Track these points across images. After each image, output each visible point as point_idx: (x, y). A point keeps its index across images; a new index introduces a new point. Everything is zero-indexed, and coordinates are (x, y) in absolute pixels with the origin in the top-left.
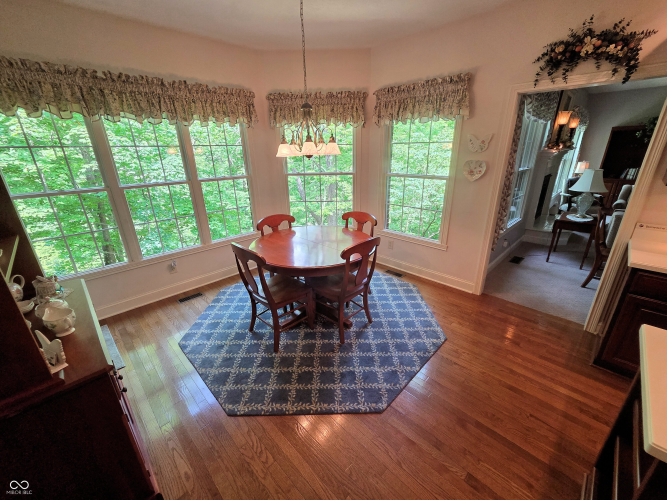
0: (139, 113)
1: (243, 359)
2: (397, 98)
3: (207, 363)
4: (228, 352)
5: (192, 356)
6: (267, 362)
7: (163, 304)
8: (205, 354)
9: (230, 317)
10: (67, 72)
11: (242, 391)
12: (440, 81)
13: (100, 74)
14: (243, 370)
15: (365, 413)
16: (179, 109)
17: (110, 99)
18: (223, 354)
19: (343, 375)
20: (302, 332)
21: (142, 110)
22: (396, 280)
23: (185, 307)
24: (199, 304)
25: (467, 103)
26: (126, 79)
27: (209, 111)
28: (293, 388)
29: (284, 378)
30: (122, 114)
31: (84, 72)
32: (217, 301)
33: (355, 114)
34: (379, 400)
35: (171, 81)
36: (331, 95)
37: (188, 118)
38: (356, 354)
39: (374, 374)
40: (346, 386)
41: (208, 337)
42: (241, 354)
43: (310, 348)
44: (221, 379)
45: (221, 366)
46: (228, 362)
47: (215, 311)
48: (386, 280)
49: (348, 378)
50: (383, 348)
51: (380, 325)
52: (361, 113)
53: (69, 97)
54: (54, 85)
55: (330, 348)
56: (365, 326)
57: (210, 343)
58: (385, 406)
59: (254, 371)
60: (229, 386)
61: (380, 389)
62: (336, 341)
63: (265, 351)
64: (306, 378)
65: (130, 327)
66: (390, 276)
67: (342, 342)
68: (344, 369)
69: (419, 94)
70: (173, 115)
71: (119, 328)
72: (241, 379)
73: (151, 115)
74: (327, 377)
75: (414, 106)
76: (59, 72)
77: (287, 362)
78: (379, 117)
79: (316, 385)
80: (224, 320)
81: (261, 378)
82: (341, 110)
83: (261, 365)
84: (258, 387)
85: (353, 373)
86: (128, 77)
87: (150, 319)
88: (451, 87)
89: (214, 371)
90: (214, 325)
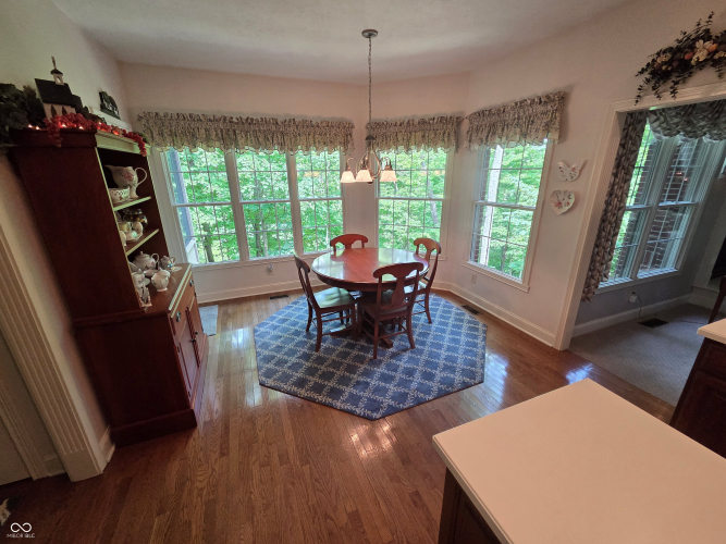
0: (257, 146)
1: (291, 350)
2: (487, 121)
3: (265, 346)
4: (282, 342)
5: (257, 338)
6: (306, 357)
7: (258, 298)
8: (266, 339)
9: (297, 317)
10: (215, 120)
11: (277, 371)
12: (529, 102)
13: (234, 120)
14: (286, 357)
15: (359, 416)
16: (288, 142)
17: (239, 137)
18: (279, 342)
19: (358, 383)
20: (345, 341)
21: (260, 144)
22: (467, 316)
23: (271, 304)
24: (282, 302)
25: (557, 126)
26: (250, 121)
27: (311, 141)
28: (313, 380)
29: (311, 371)
30: (246, 147)
31: (225, 118)
32: (295, 303)
33: (446, 139)
34: (377, 410)
35: (282, 120)
36: (423, 122)
37: (293, 149)
38: (382, 369)
39: (386, 390)
40: (354, 391)
41: (275, 328)
42: (291, 346)
43: (344, 355)
44: (268, 359)
45: (272, 350)
46: (279, 348)
47: (290, 311)
48: (457, 314)
49: (362, 386)
50: (410, 372)
51: (421, 352)
52: (452, 138)
53: (213, 137)
54: (206, 130)
55: (361, 360)
56: (405, 350)
57: (273, 333)
58: (378, 416)
59: (293, 360)
60: (270, 366)
61: (382, 403)
62: (370, 356)
63: (309, 349)
64: (327, 376)
65: (230, 309)
66: (464, 311)
67: (375, 357)
68: (361, 379)
69: (509, 117)
70: (282, 146)
71: (223, 309)
72: (281, 363)
73: (266, 147)
74: (344, 381)
75: (503, 129)
76: (210, 120)
77: (320, 360)
78: (470, 141)
79: (332, 384)
80: (292, 319)
81: (295, 367)
82: (432, 136)
83: (299, 358)
84: (290, 372)
85: (368, 384)
86: (252, 119)
87: (245, 307)
88: (541, 108)
89: (266, 353)
90: (284, 321)
